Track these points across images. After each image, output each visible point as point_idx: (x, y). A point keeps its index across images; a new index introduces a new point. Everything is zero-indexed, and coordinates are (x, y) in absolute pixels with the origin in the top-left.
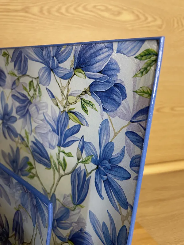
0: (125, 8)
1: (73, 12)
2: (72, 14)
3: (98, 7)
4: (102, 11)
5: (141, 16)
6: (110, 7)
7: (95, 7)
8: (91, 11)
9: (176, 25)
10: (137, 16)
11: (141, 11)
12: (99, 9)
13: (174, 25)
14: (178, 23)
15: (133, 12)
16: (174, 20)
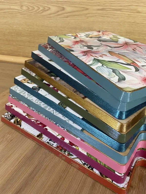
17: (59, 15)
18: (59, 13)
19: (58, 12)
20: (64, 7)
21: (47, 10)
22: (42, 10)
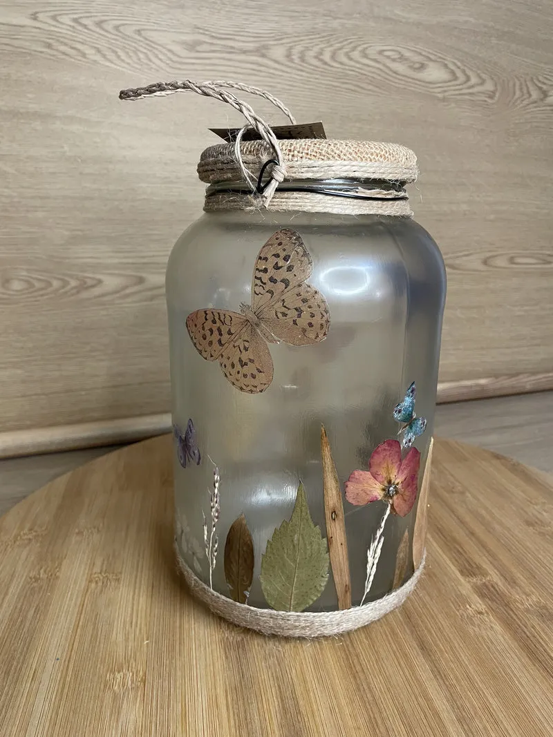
0: (432, 57)
1: (345, 60)
2: (341, 63)
3: (387, 53)
4: (394, 60)
5: (459, 73)
6: (407, 54)
7: (381, 52)
8: (375, 61)
9: (518, 93)
10: (453, 73)
11: (459, 64)
12: (388, 57)
13: (514, 93)
14: (521, 89)
15: (446, 66)
16: (514, 85)
17: (127, 296)
18: (128, 291)
19: (126, 287)
20: (144, 275)
21: (93, 286)
22: (75, 287)
